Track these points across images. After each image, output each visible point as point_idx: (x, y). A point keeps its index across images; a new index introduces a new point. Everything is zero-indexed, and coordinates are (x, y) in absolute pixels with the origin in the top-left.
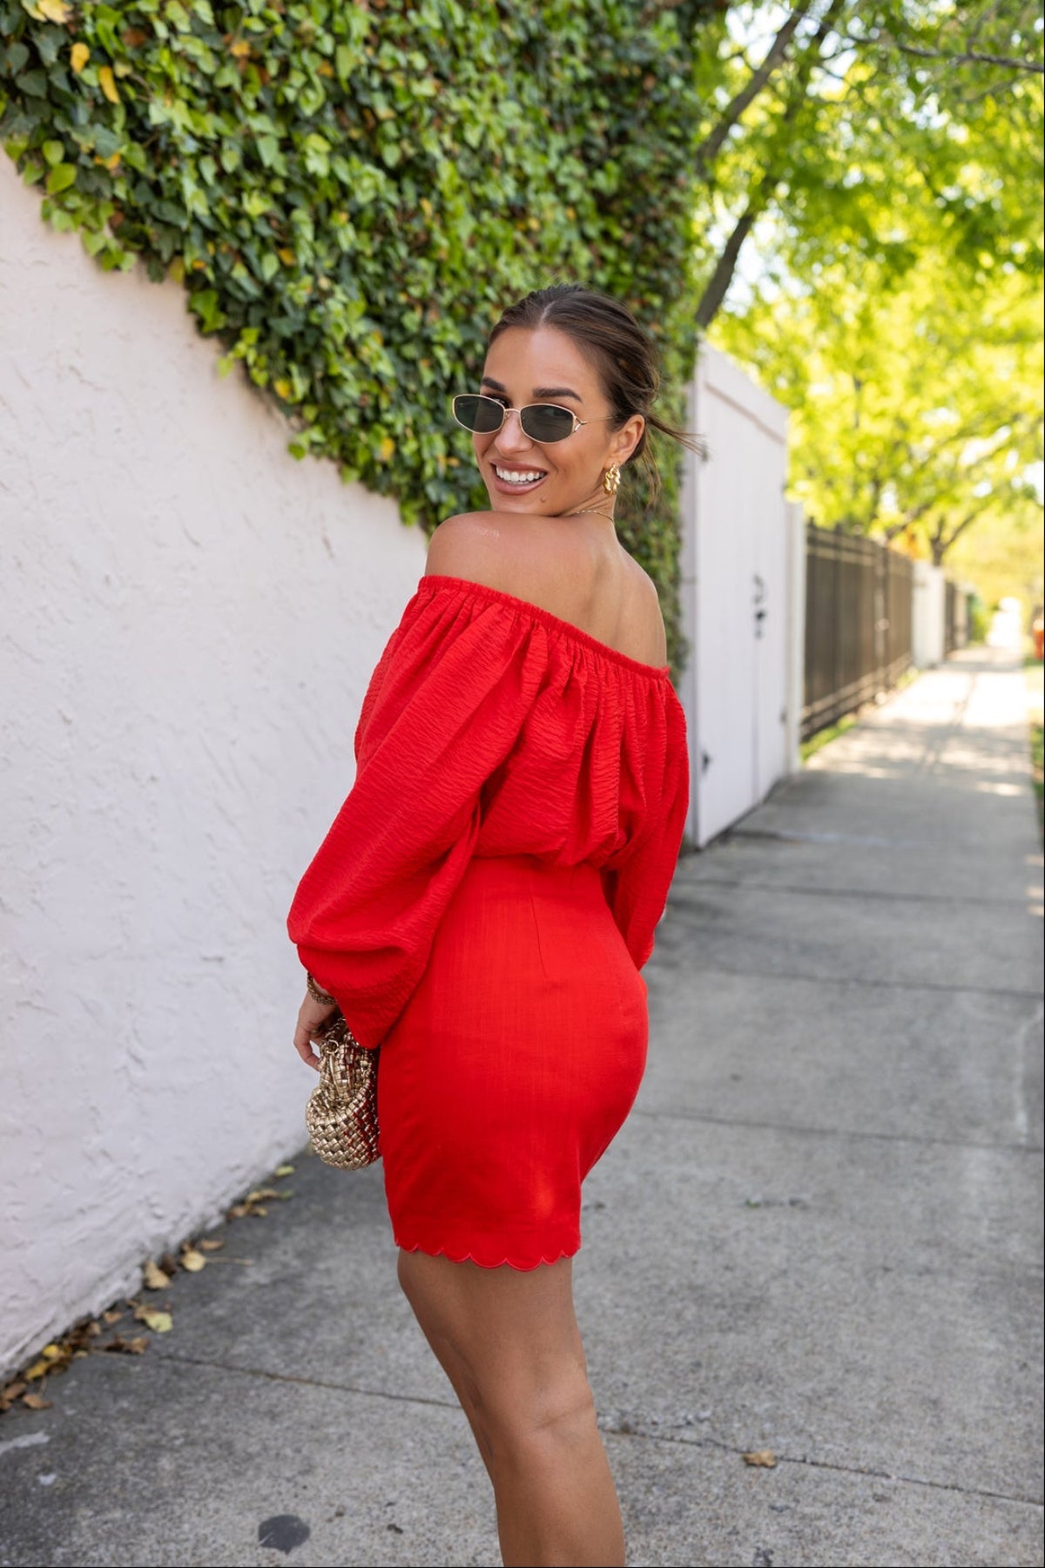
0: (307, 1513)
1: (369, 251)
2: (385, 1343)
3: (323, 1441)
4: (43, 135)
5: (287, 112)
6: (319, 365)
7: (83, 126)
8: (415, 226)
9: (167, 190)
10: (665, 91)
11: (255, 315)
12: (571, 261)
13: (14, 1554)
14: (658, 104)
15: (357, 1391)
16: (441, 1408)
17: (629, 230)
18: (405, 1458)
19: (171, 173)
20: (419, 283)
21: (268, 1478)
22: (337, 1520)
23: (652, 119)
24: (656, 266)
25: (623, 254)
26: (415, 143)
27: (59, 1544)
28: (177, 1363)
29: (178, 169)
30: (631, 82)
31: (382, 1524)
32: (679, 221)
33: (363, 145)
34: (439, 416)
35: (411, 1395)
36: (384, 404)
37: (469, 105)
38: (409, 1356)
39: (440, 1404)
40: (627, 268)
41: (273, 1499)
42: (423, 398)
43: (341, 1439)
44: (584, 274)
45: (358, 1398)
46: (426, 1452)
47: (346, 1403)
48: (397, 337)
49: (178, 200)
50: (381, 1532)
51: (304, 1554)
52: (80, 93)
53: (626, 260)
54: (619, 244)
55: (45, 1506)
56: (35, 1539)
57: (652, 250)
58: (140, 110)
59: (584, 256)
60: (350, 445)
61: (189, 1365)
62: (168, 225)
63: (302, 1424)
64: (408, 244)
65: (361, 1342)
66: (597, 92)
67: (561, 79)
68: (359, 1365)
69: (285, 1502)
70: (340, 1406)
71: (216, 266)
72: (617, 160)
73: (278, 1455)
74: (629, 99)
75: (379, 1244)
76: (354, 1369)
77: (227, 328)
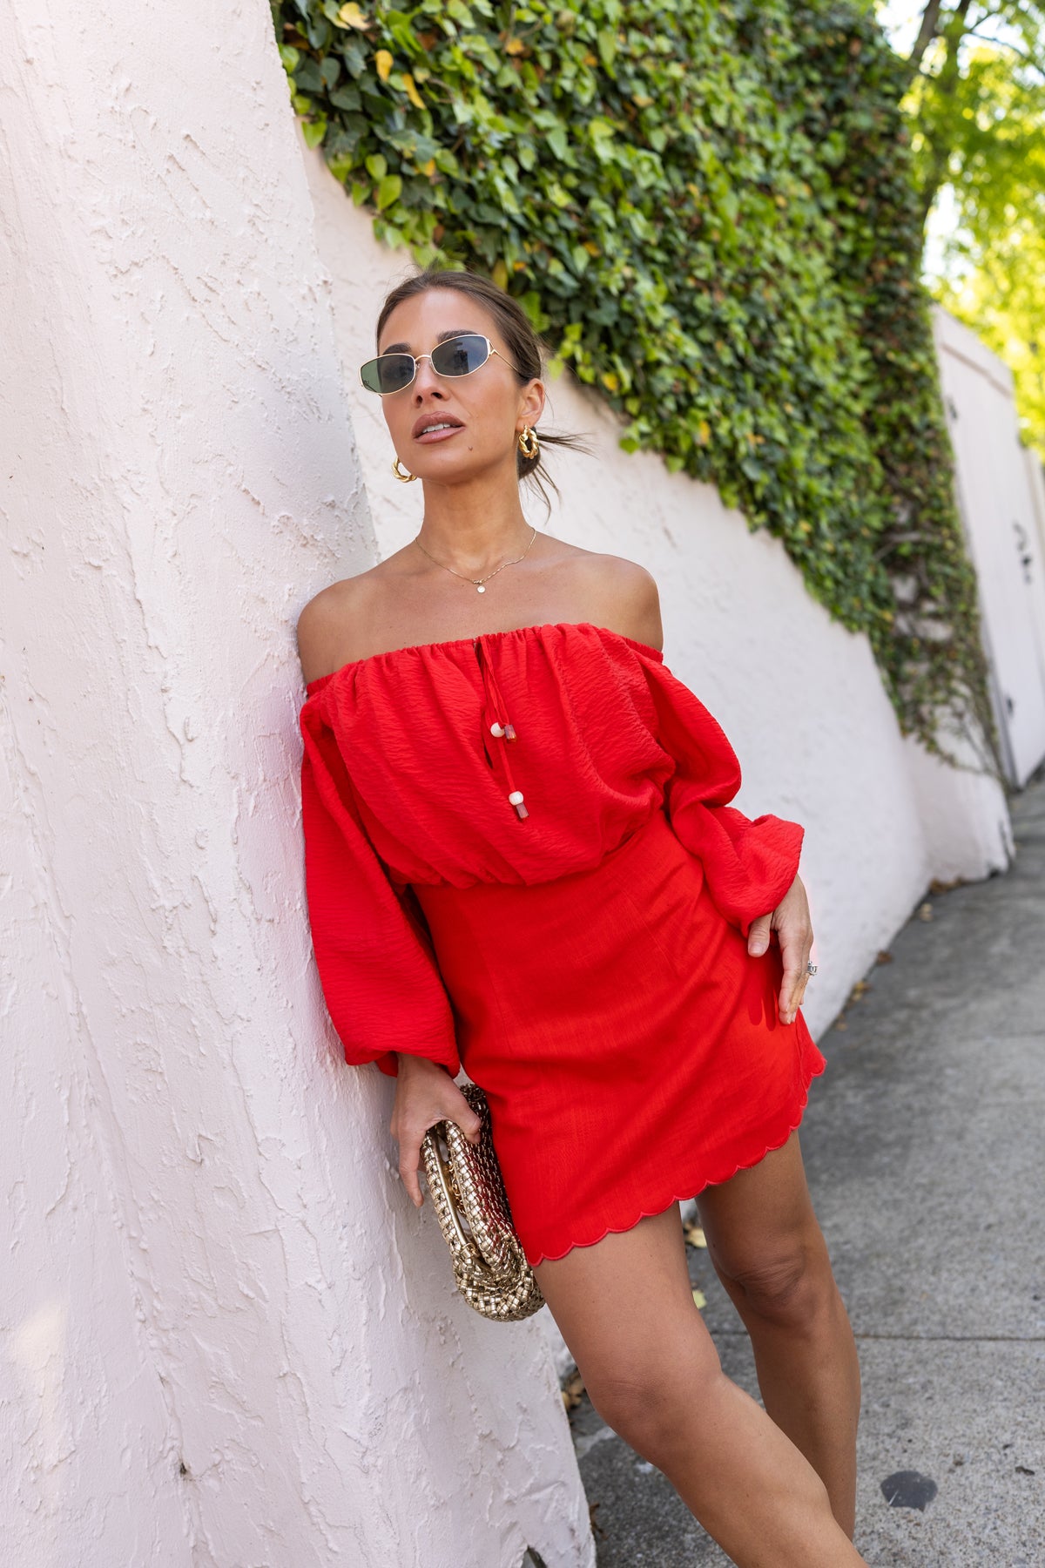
0: (924, 1467)
1: (654, 240)
2: (926, 1287)
3: (906, 1392)
4: (364, 151)
5: (564, 105)
6: (637, 353)
7: (402, 132)
8: (688, 210)
9: (482, 194)
10: (872, 52)
11: (575, 310)
12: (816, 235)
13: (644, 1546)
14: (868, 67)
15: (918, 1338)
16: (1015, 1343)
17: (862, 195)
18: (1000, 1398)
19: (481, 175)
20: (701, 266)
21: (867, 1436)
22: (959, 1470)
23: (865, 82)
24: (896, 224)
25: (861, 220)
26: (676, 127)
27: (685, 1531)
28: (725, 1337)
29: (485, 170)
30: (838, 51)
31: (1008, 1467)
32: (908, 176)
33: (630, 135)
34: (742, 396)
35: (978, 1334)
36: (694, 389)
37: (713, 86)
38: (956, 1297)
39: (1011, 1339)
40: (867, 232)
41: (882, 1456)
42: (724, 379)
43: (924, 1387)
44: (829, 246)
45: (923, 1345)
46: (1020, 1389)
47: (914, 1351)
48: (693, 322)
49: (493, 202)
50: (1010, 1476)
51: (939, 1507)
52: (392, 99)
53: (865, 225)
54: (855, 211)
55: (656, 1494)
56: (659, 1529)
57: (889, 210)
58: (444, 113)
59: (827, 228)
60: (671, 434)
61: (738, 1337)
62: (488, 227)
63: (878, 1378)
64: (685, 229)
65: (902, 1290)
66: (807, 68)
67: (776, 57)
68: (909, 1313)
69: (897, 1459)
70: (909, 1355)
71: (533, 266)
72: (841, 128)
73: (867, 1412)
74: (839, 68)
75: (876, 1194)
76: (907, 1318)
77: (552, 329)
